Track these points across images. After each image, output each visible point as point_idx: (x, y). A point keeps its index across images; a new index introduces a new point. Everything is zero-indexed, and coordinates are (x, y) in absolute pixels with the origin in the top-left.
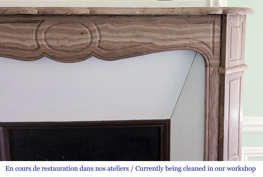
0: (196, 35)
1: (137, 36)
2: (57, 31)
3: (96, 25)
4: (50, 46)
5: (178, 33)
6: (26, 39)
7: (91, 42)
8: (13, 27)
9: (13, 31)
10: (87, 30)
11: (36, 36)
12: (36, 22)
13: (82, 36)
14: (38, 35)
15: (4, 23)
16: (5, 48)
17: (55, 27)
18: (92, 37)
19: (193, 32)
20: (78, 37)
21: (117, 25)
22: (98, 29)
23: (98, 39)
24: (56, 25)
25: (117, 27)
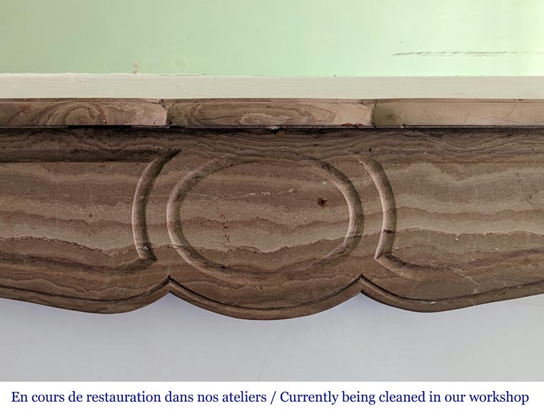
1: (539, 214)
2: (225, 192)
3: (378, 168)
4: (193, 253)
6: (103, 225)
7: (357, 237)
8: (54, 179)
9: (52, 193)
10: (341, 187)
11: (142, 215)
12: (144, 155)
13: (320, 214)
14: (150, 211)
15: (16, 161)
16: (15, 259)
17: (218, 178)
18: (360, 218)
20: (305, 216)
21: (460, 168)
22: (386, 183)
23: (384, 224)
24: (219, 168)
25: (460, 176)
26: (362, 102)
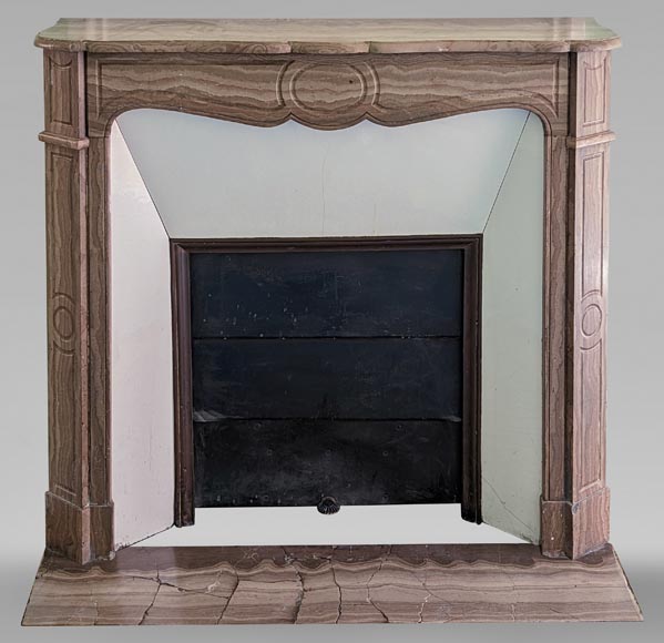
0: (530, 83)
1: (436, 86)
2: (312, 77)
3: (373, 67)
4: (300, 103)
5: (501, 80)
6: (265, 91)
7: (365, 96)
8: (246, 72)
10: (358, 75)
11: (280, 87)
12: (281, 62)
13: (351, 87)
14: (283, 85)
15: (231, 64)
16: (230, 105)
17: (310, 71)
18: (366, 88)
19: (525, 79)
20: (344, 88)
21: (405, 68)
22: (376, 73)
23: (375, 91)
24: (310, 68)
25: (405, 71)
26: (366, 42)
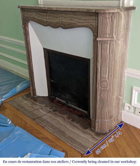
2: (51, 16)
4: (50, 22)
6: (44, 18)
9: (41, 15)
10: (58, 16)
12: (46, 12)
13: (57, 19)
14: (47, 17)
19: (88, 20)
22: (61, 16)
23: (61, 20)
